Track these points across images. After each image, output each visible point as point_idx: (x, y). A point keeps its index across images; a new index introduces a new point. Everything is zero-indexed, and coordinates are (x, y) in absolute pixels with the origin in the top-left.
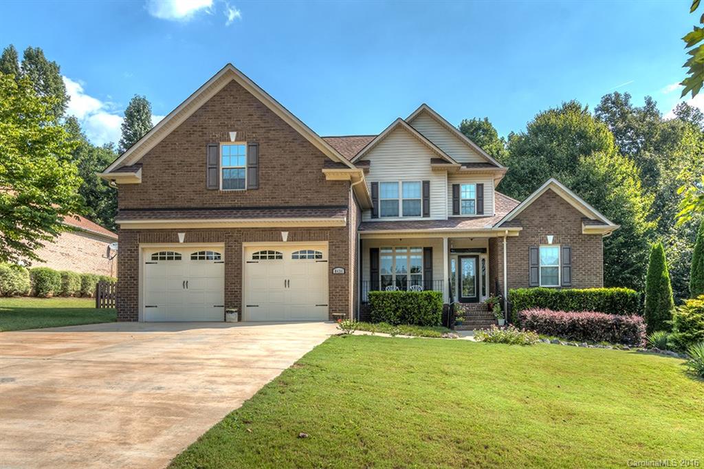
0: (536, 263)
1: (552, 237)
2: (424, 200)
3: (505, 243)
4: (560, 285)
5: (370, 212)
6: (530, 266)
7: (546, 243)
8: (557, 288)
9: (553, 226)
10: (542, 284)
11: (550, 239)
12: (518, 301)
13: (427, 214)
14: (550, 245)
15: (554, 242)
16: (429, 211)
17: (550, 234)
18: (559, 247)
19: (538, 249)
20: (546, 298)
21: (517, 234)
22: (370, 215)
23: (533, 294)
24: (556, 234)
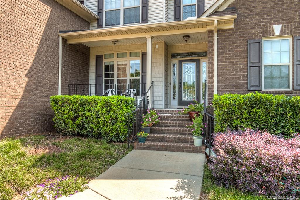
0: (257, 61)
1: (280, 26)
2: (143, 7)
3: (216, 38)
4: (291, 89)
5: (96, 23)
6: (249, 65)
7: (271, 34)
8: (286, 93)
9: (282, 12)
10: (265, 88)
11: (277, 29)
12: (221, 113)
13: (145, 20)
14: (277, 37)
15: (283, 33)
16: (147, 17)
17: (277, 22)
18: (291, 39)
19: (259, 43)
20: (267, 109)
21: (232, 26)
22: (96, 25)
23: (245, 103)
24: (286, 22)
